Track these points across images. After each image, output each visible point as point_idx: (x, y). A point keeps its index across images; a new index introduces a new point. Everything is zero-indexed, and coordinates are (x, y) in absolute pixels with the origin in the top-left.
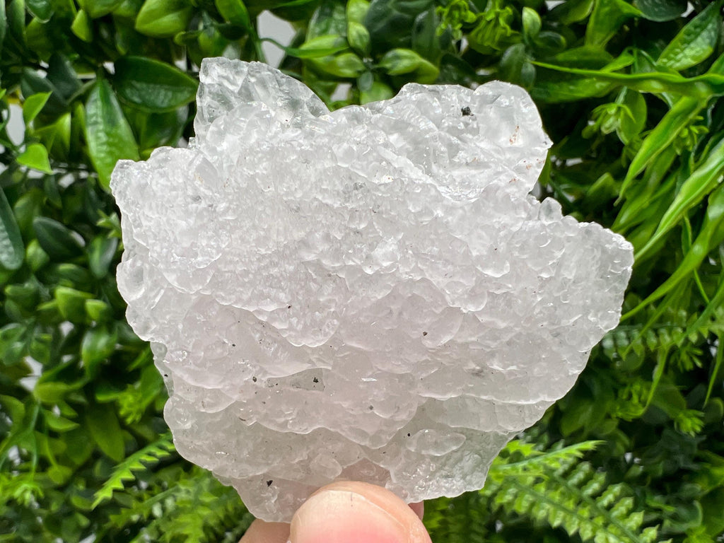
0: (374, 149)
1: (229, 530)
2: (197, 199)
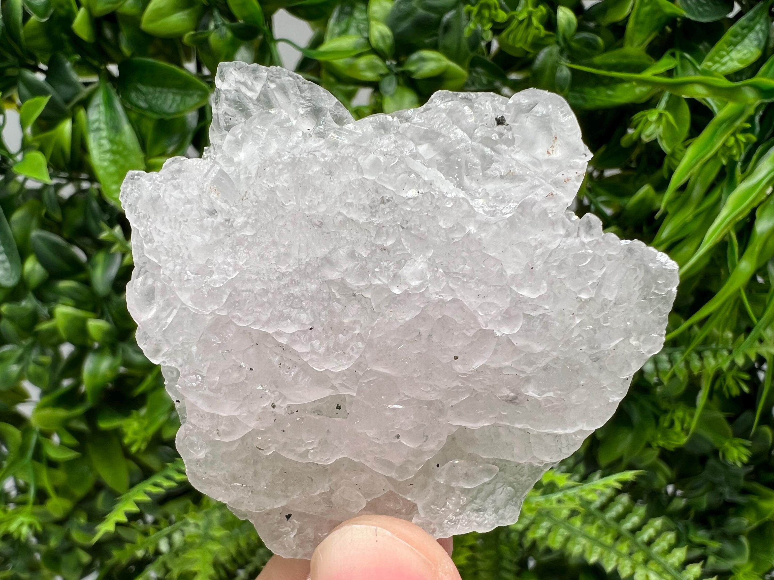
0: (402, 160)
1: (241, 567)
2: (213, 213)
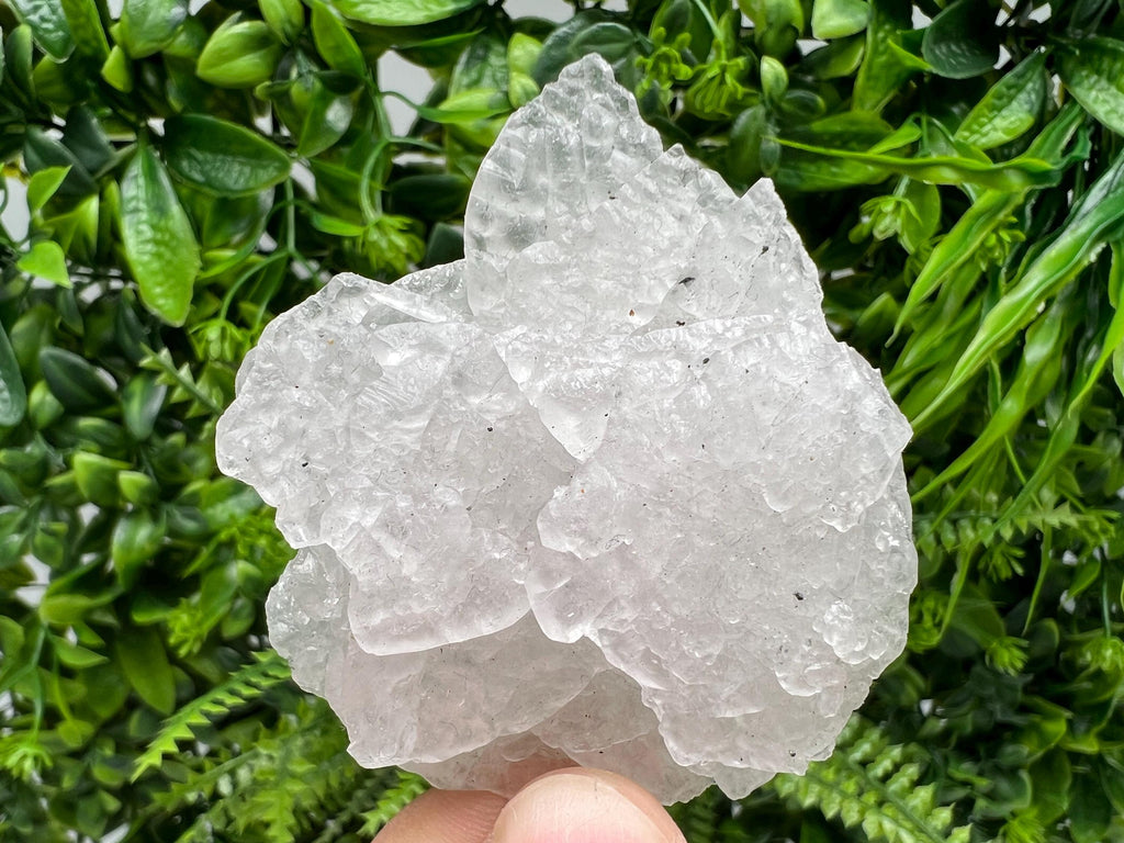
1: (332, 816)
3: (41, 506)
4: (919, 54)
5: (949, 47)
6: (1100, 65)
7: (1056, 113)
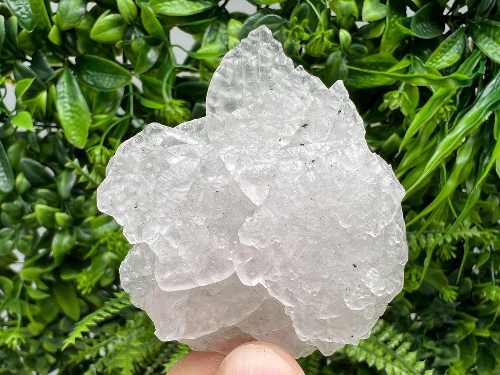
1: (149, 365)
3: (21, 228)
4: (409, 27)
5: (422, 25)
6: (489, 33)
7: (470, 54)
